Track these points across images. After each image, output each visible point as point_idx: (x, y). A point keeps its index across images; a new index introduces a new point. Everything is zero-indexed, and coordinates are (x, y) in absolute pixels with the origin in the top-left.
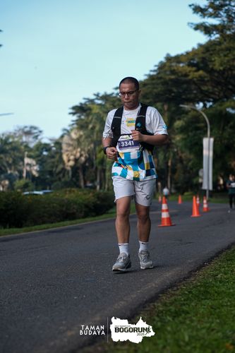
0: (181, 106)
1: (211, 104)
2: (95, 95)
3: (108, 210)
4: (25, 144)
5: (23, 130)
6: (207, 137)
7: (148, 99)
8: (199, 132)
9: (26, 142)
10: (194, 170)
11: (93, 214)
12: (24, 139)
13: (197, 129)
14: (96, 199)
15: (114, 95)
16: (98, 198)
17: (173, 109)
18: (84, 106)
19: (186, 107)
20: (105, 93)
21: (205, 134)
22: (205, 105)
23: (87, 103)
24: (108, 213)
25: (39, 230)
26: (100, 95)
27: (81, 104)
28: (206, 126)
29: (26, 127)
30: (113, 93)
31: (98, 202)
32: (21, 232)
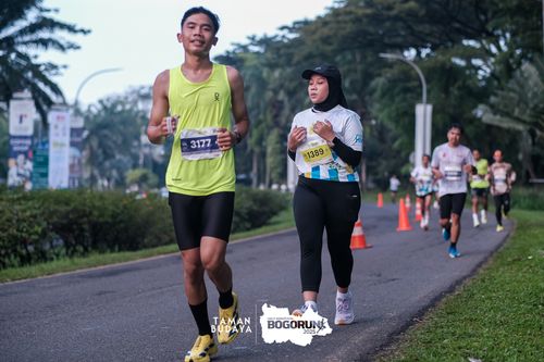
0: (382, 55)
1: (428, 51)
2: (249, 38)
3: (269, 218)
4: (141, 114)
5: (138, 92)
6: (421, 102)
7: (330, 44)
8: (409, 95)
9: (143, 111)
10: (403, 154)
11: (248, 225)
12: (140, 106)
13: (406, 90)
14: (251, 203)
15: (279, 39)
16: (255, 201)
17: (370, 59)
18: (231, 56)
19: (389, 56)
20: (265, 35)
21: (419, 98)
22: (419, 53)
23: (238, 51)
24: (269, 224)
25: (165, 253)
26: (258, 39)
27: (228, 52)
28: (421, 86)
29: (143, 88)
30: (276, 36)
31: (255, 208)
32: (137, 258)
